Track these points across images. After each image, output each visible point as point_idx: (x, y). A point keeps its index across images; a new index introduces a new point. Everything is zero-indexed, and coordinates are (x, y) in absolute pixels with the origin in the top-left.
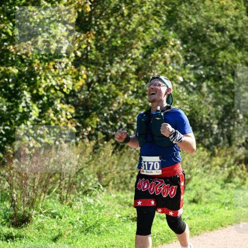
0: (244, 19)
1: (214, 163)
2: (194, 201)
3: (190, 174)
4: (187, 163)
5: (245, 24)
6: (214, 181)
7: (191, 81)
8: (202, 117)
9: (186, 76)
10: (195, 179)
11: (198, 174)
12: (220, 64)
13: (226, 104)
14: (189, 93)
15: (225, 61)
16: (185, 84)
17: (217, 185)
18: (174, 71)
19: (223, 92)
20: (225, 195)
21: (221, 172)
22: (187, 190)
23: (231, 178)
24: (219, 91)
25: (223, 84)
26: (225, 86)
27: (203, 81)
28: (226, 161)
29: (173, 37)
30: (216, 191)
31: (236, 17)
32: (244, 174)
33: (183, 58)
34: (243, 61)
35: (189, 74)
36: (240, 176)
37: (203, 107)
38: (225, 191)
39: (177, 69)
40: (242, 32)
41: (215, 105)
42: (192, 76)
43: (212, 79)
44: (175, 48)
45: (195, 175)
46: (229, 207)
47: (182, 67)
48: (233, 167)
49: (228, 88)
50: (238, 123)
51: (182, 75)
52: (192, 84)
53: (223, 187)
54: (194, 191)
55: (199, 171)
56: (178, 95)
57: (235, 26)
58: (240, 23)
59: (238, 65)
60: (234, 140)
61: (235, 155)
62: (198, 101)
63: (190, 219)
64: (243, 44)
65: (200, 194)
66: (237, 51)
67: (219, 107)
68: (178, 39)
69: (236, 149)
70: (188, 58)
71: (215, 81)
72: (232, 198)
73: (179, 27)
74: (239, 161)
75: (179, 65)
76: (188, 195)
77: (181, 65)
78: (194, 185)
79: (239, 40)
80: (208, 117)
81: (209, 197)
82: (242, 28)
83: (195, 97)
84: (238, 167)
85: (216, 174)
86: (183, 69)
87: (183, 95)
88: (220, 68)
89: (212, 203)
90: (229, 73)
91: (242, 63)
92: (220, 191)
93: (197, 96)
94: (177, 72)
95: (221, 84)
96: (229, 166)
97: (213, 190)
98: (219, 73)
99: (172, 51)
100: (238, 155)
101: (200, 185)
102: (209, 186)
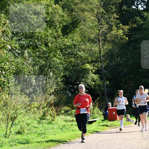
0: (53, 7)
1: (33, 106)
2: (19, 133)
3: (16, 114)
4: (14, 107)
5: (54, 10)
6: (33, 119)
7: (16, 49)
8: (25, 74)
9: (13, 45)
10: (20, 117)
11: (22, 114)
12: (37, 38)
13: (41, 65)
14: (16, 57)
15: (40, 35)
16: (12, 50)
17: (35, 121)
18: (5, 41)
19: (39, 57)
20: (41, 128)
21: (38, 112)
22: (14, 125)
23: (45, 116)
24: (36, 56)
25: (39, 51)
26: (40, 53)
27: (25, 49)
28: (41, 104)
29: (4, 18)
30: (34, 126)
31: (48, 5)
32: (54, 114)
33: (11, 32)
34: (52, 36)
35: (15, 44)
36: (51, 115)
37: (25, 67)
38: (41, 125)
39: (7, 40)
40: (52, 16)
41: (34, 66)
42: (17, 45)
43: (31, 47)
44: (5, 25)
45: (20, 114)
46: (43, 136)
47: (10, 39)
48: (46, 109)
49: (42, 54)
50: (49, 78)
51: (10, 45)
52: (17, 50)
53: (39, 123)
54: (19, 126)
55: (22, 111)
56: (8, 59)
57: (47, 11)
58: (50, 10)
59: (49, 38)
60: (46, 90)
61: (47, 100)
62: (21, 63)
63: (16, 145)
64: (52, 24)
65: (23, 128)
66: (48, 29)
67: (36, 67)
68: (7, 20)
69: (48, 96)
70: (15, 33)
71: (33, 49)
72: (46, 130)
73: (8, 11)
74: (50, 105)
75: (8, 38)
76: (15, 128)
77: (9, 38)
78: (19, 122)
79: (50, 21)
80: (29, 74)
81: (29, 130)
82: (51, 13)
83: (19, 60)
84: (49, 108)
85: (34, 113)
86: (11, 40)
87: (11, 59)
88: (36, 40)
89: (31, 134)
90: (43, 44)
91: (51, 37)
92: (37, 126)
93: (20, 59)
94: (7, 42)
95: (37, 51)
96: (43, 108)
97: (32, 125)
98: (36, 44)
99: (3, 28)
100: (49, 100)
101: (23, 121)
102: (29, 122)
